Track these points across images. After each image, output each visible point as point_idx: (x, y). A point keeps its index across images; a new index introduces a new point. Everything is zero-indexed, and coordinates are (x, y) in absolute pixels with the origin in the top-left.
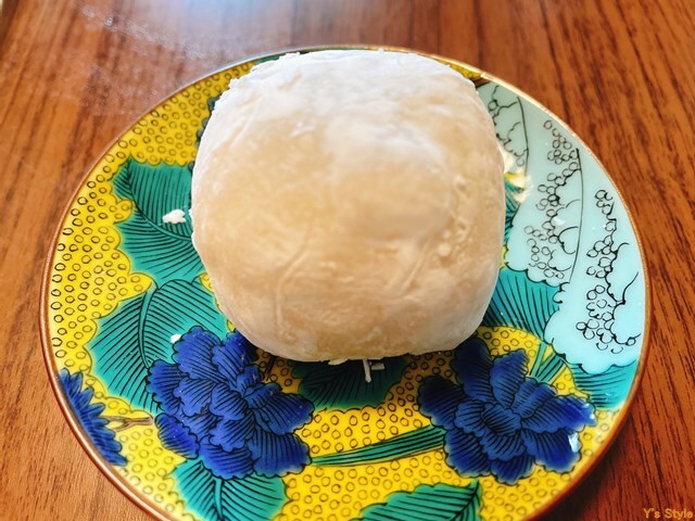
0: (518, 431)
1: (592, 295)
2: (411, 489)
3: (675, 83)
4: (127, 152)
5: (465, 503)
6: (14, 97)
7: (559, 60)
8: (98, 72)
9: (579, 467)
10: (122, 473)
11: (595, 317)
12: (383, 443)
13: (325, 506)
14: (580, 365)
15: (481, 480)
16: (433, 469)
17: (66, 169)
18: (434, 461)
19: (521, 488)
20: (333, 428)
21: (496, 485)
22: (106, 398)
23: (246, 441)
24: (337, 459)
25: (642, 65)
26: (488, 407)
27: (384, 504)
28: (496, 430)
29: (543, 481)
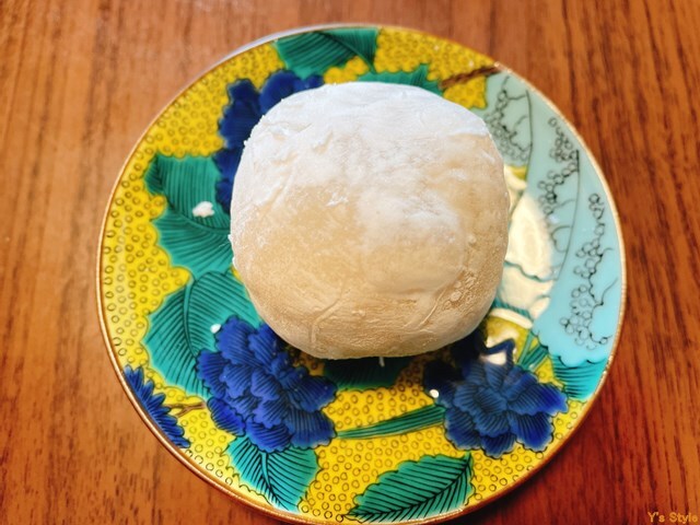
0: (504, 412)
1: (577, 293)
2: (417, 459)
3: (681, 52)
4: (154, 147)
5: (460, 472)
6: (22, 57)
7: (571, 21)
8: (103, 28)
9: (551, 447)
10: (188, 454)
11: (577, 314)
12: (394, 419)
13: (349, 473)
14: (559, 358)
15: (473, 453)
16: (433, 442)
17: (87, 142)
18: (436, 435)
19: (504, 462)
20: (353, 406)
21: (485, 458)
22: (165, 388)
23: (283, 419)
24: (357, 433)
25: (651, 29)
26: (482, 390)
27: (396, 472)
28: (487, 410)
29: (521, 457)
